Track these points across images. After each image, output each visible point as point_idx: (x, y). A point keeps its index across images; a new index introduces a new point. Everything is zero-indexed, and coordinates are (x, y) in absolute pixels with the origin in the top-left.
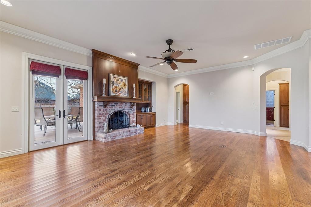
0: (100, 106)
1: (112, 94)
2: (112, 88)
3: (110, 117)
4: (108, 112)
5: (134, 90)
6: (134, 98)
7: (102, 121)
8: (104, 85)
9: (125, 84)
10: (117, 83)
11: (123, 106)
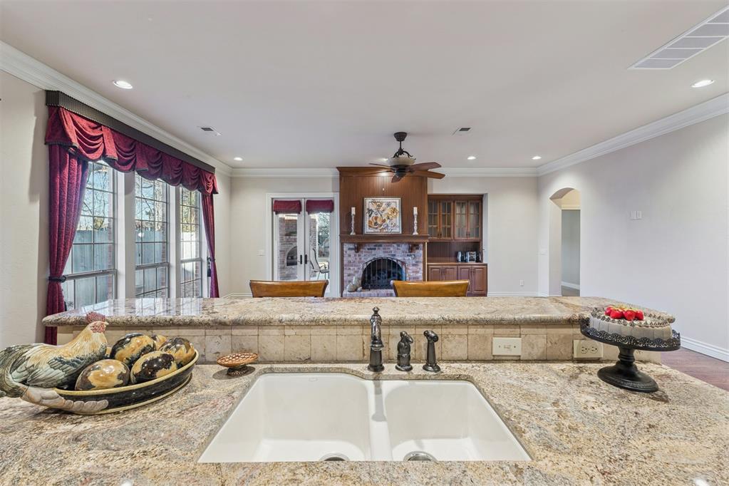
0: (349, 249)
1: (368, 230)
2: (367, 219)
3: (365, 267)
4: (363, 259)
5: (416, 219)
6: (414, 234)
7: (352, 272)
8: (353, 217)
9: (394, 210)
10: (378, 210)
11: (392, 249)
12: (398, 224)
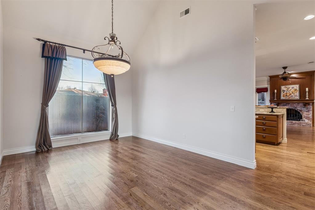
1: (282, 98)
2: (282, 94)
5: (307, 93)
9: (296, 90)
10: (287, 90)
11: (295, 105)
12: (298, 95)
